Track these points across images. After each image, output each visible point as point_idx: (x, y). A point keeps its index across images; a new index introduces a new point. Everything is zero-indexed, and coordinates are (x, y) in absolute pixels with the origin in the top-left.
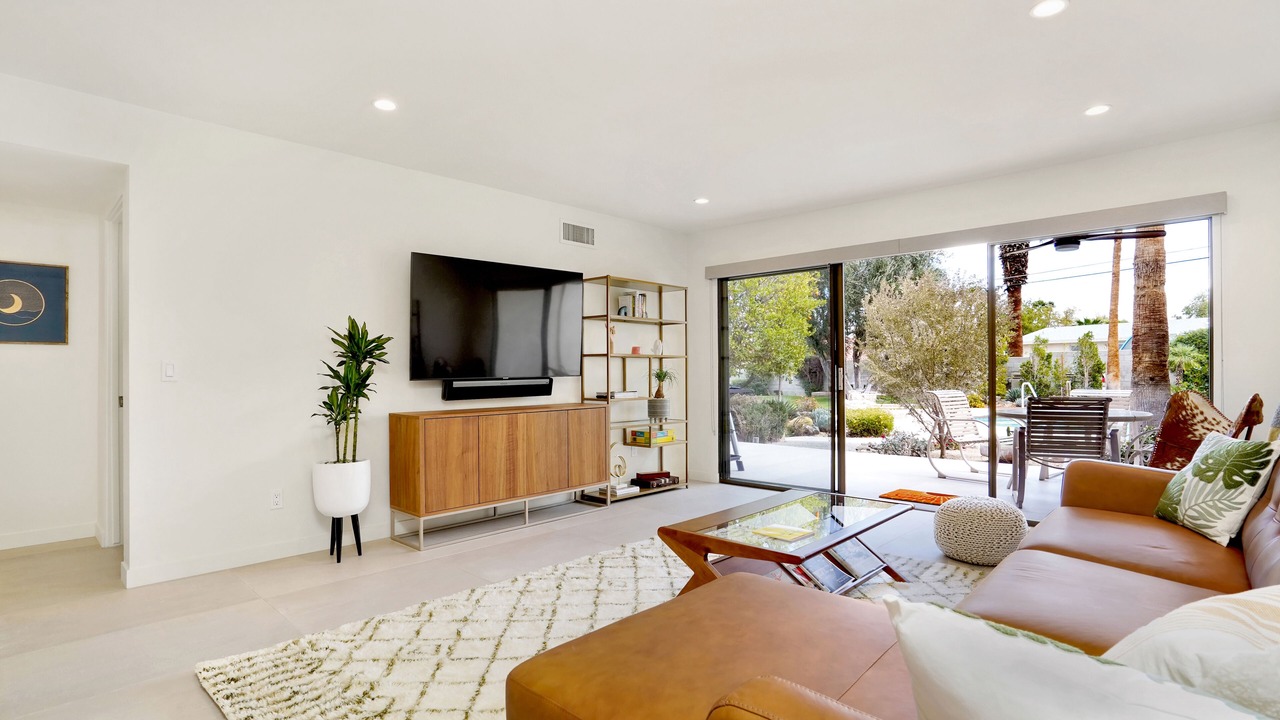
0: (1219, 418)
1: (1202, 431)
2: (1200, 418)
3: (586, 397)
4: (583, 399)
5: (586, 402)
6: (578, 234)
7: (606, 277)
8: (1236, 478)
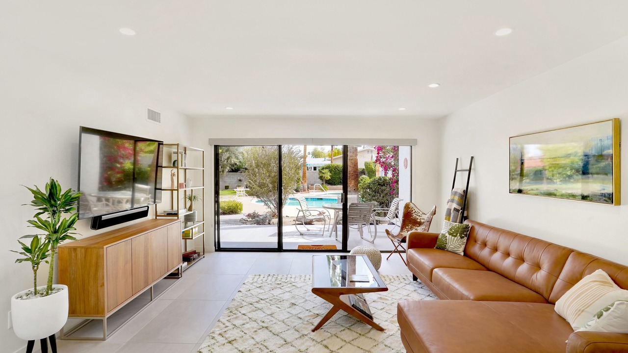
0: (419, 211)
1: (415, 215)
2: (414, 211)
3: (158, 214)
4: (156, 216)
5: (158, 218)
6: (153, 116)
7: (178, 145)
8: (463, 235)
